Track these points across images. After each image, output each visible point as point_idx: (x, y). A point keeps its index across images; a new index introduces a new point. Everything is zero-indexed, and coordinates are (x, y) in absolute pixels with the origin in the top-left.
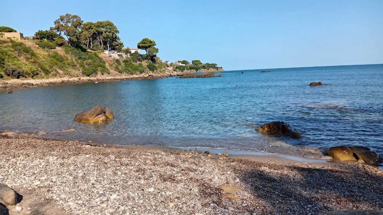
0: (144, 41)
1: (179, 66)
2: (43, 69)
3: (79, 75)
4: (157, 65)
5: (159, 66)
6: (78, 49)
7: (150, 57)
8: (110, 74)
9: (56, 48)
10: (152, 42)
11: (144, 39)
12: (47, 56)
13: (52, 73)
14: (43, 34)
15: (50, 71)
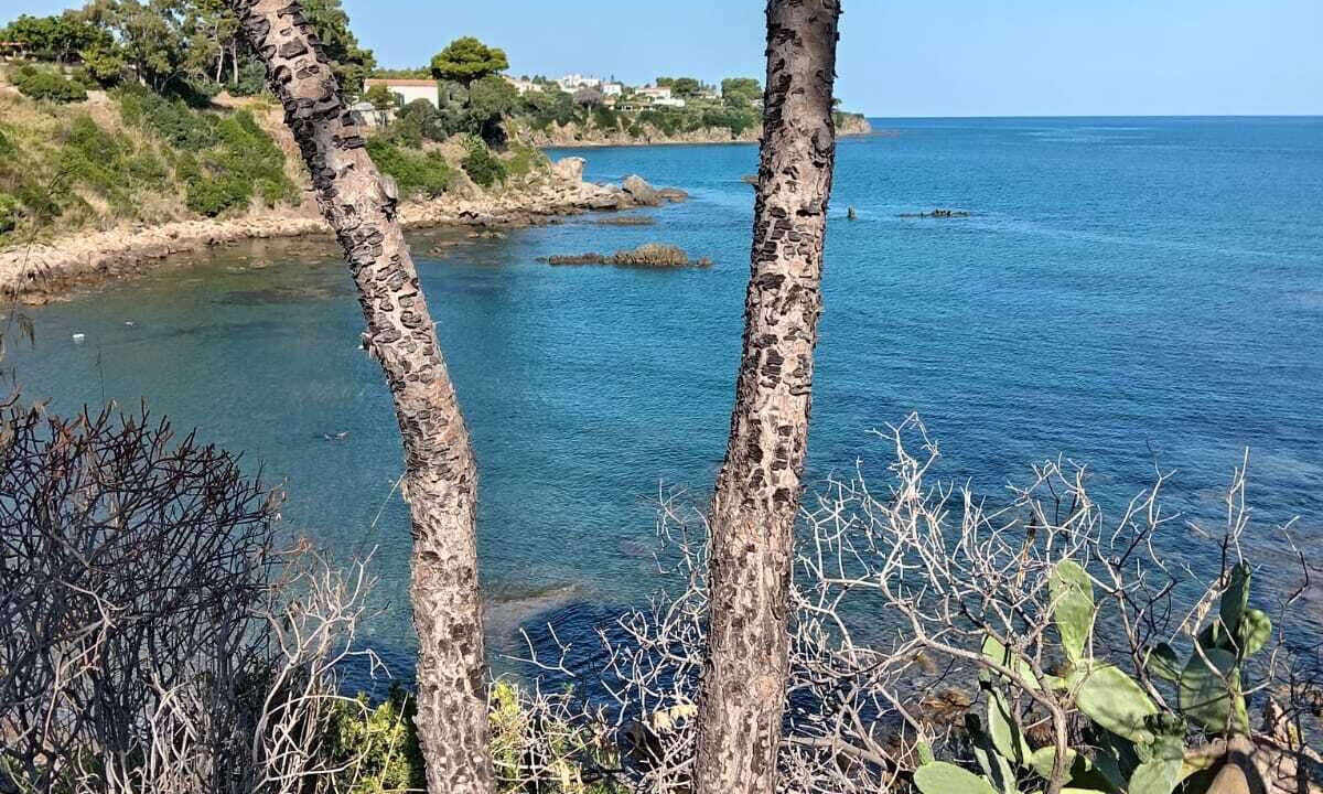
0: (459, 51)
1: (657, 106)
2: (31, 202)
3: (173, 213)
4: (504, 157)
5: (514, 162)
6: (174, 100)
7: (476, 125)
8: (298, 205)
9: (86, 99)
10: (492, 54)
11: (459, 42)
12: (49, 136)
13: (67, 214)
14: (38, 33)
15: (60, 204)
